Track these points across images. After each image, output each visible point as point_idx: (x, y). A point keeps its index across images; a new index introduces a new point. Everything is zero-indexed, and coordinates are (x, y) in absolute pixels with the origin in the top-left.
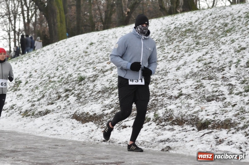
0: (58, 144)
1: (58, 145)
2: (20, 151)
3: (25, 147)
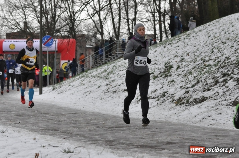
0: (219, 134)
1: (218, 136)
2: (177, 143)
3: (182, 138)
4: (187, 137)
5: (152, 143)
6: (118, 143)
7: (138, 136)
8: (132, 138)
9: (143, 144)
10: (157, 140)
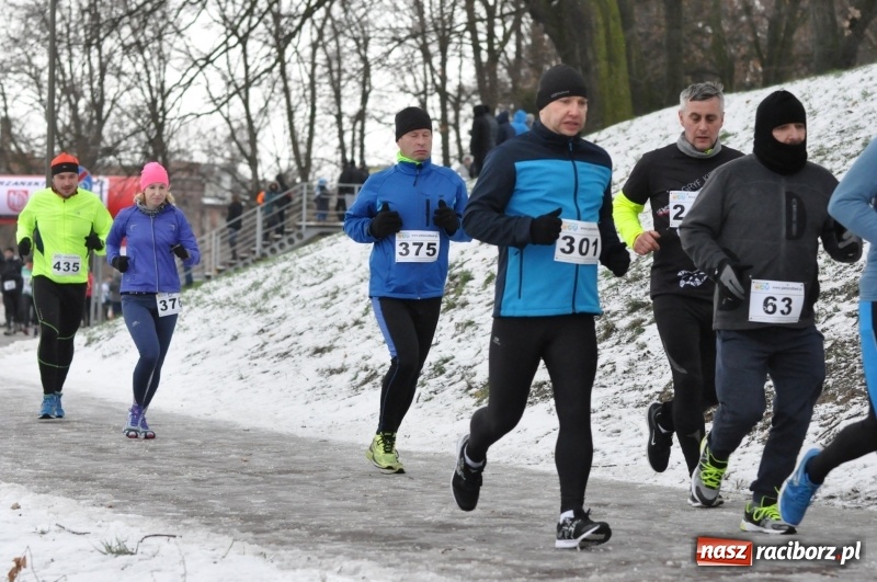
0: (606, 500)
1: (605, 505)
2: (471, 527)
3: (489, 512)
4: (504, 509)
5: (390, 526)
6: (281, 525)
7: (348, 503)
8: (329, 508)
9: (361, 528)
10: (409, 516)
